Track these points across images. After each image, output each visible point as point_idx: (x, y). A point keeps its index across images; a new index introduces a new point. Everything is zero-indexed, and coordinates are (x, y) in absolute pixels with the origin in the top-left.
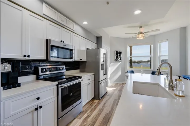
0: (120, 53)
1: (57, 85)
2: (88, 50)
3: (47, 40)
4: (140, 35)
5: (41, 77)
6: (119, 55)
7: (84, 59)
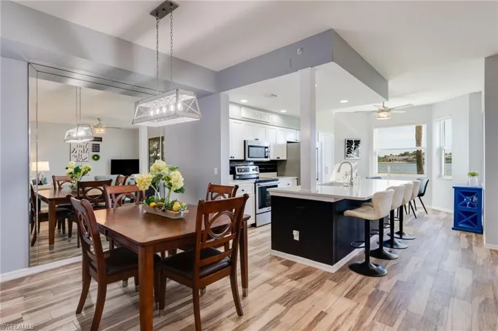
0: (357, 142)
1: (255, 183)
2: (289, 144)
3: (245, 141)
4: (382, 114)
5: (238, 177)
6: (355, 148)
7: (283, 157)
